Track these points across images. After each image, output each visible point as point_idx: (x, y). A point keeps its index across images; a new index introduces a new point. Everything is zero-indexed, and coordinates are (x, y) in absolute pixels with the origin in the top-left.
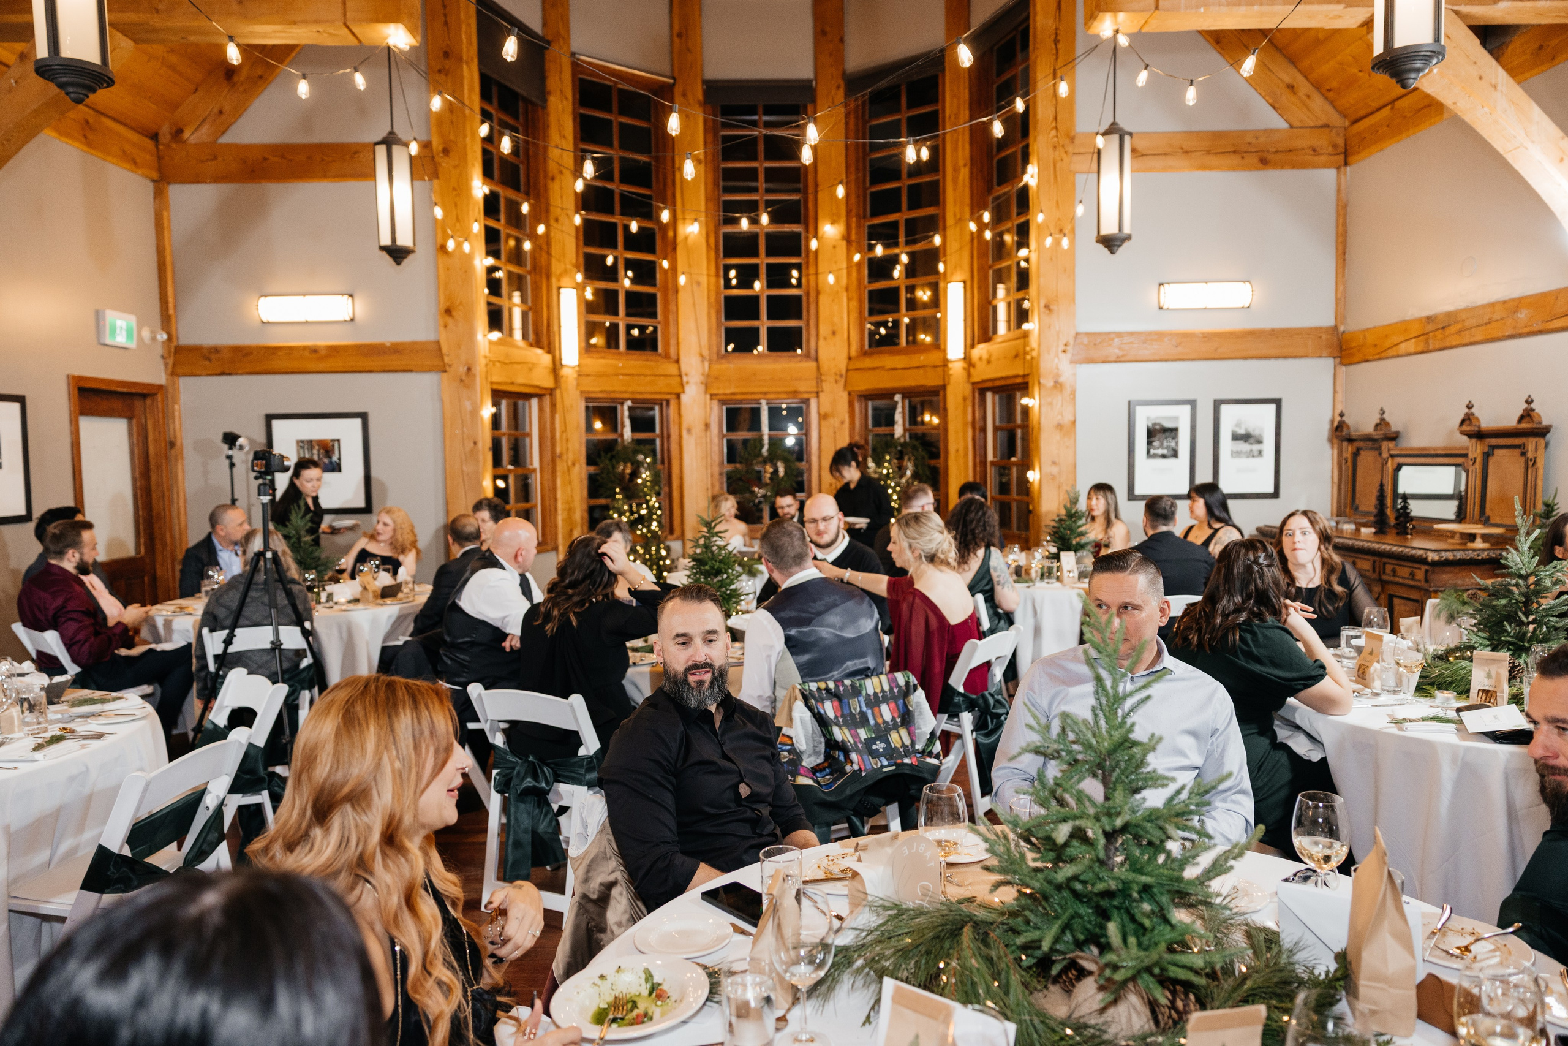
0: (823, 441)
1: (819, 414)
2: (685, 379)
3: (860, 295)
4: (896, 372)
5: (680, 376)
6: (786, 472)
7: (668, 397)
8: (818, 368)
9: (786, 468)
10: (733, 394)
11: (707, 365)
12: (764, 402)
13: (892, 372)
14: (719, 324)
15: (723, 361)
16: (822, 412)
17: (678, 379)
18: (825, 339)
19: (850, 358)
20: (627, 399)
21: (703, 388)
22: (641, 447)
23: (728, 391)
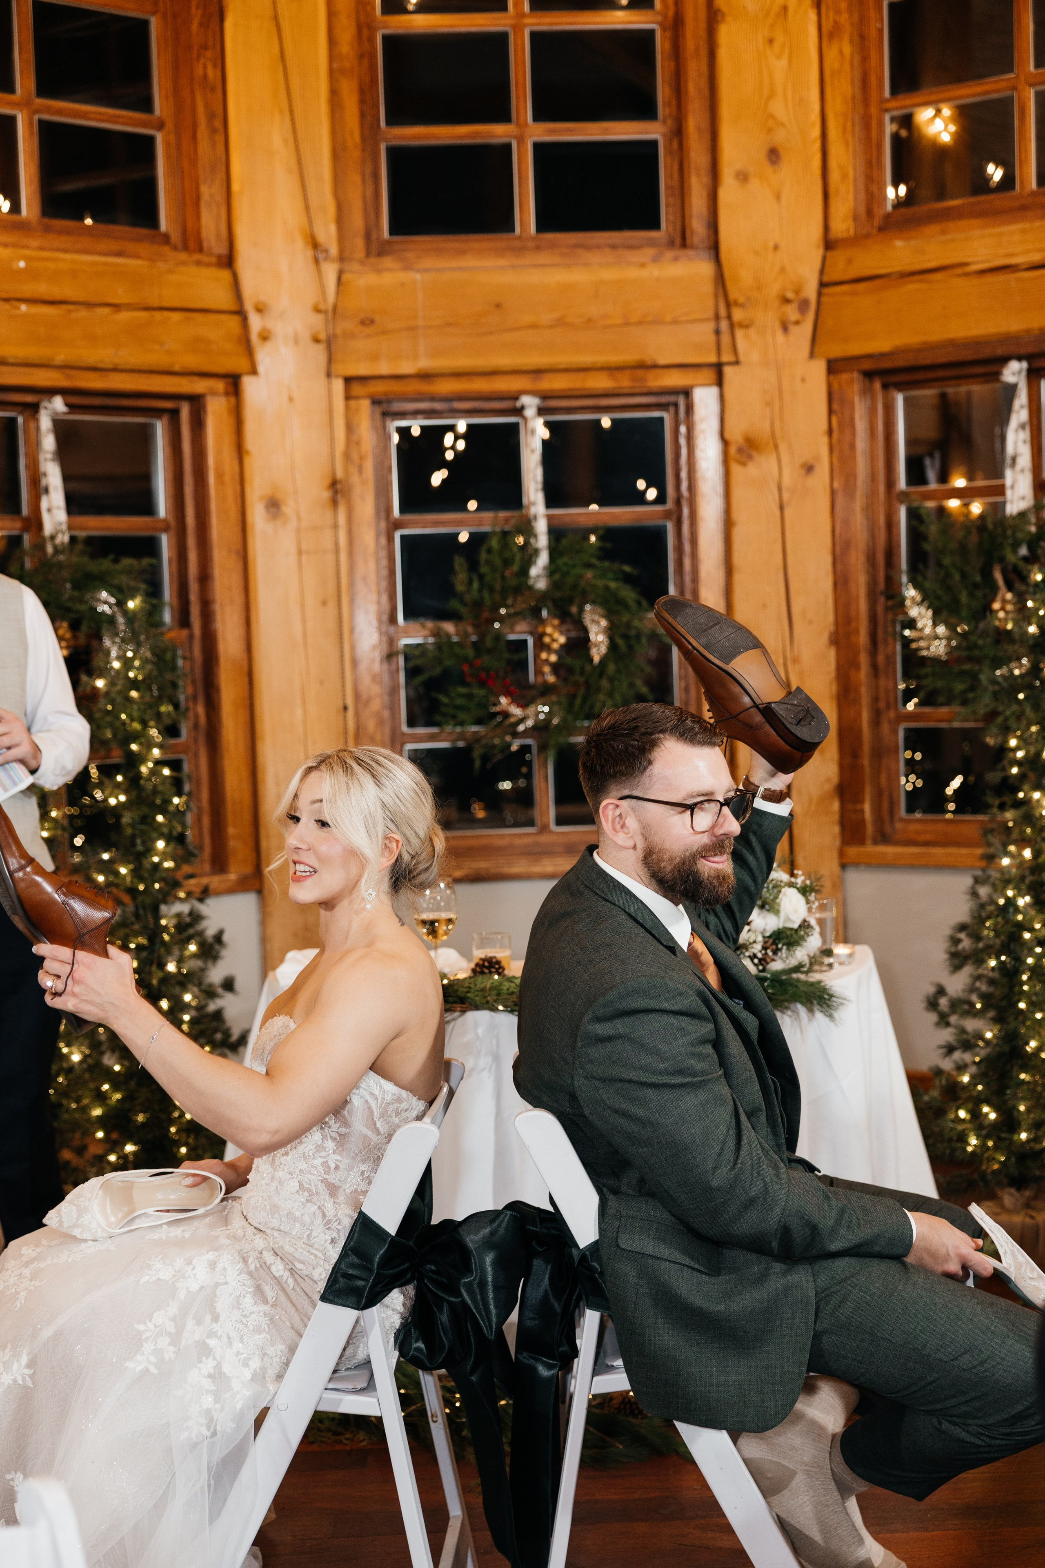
0: (738, 534)
1: (725, 442)
2: (255, 322)
3: (863, 21)
4: (1011, 278)
5: (241, 313)
6: (613, 646)
7: (198, 386)
8: (720, 279)
9: (611, 632)
10: (425, 376)
11: (330, 271)
12: (530, 403)
13: (1000, 278)
14: (370, 134)
15: (388, 262)
16: (735, 435)
17: (233, 322)
18: (743, 177)
19: (829, 244)
20: (51, 392)
21: (319, 353)
22: (106, 564)
23: (407, 368)
